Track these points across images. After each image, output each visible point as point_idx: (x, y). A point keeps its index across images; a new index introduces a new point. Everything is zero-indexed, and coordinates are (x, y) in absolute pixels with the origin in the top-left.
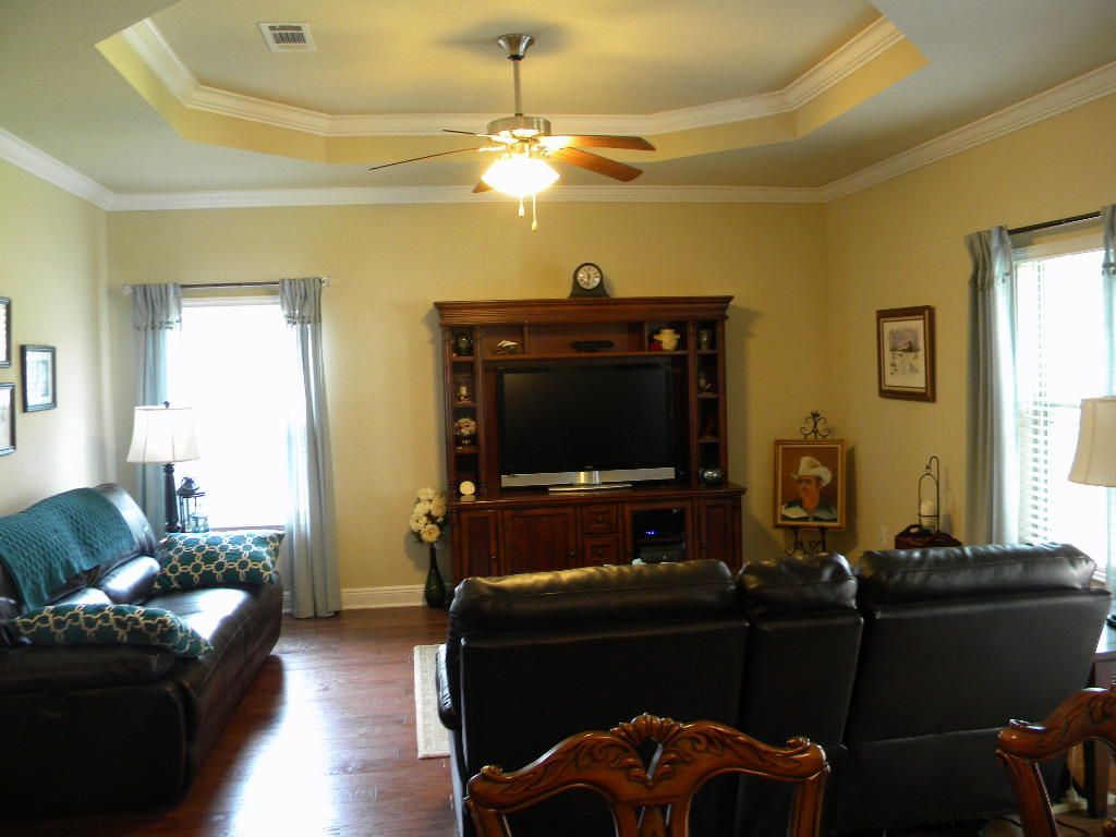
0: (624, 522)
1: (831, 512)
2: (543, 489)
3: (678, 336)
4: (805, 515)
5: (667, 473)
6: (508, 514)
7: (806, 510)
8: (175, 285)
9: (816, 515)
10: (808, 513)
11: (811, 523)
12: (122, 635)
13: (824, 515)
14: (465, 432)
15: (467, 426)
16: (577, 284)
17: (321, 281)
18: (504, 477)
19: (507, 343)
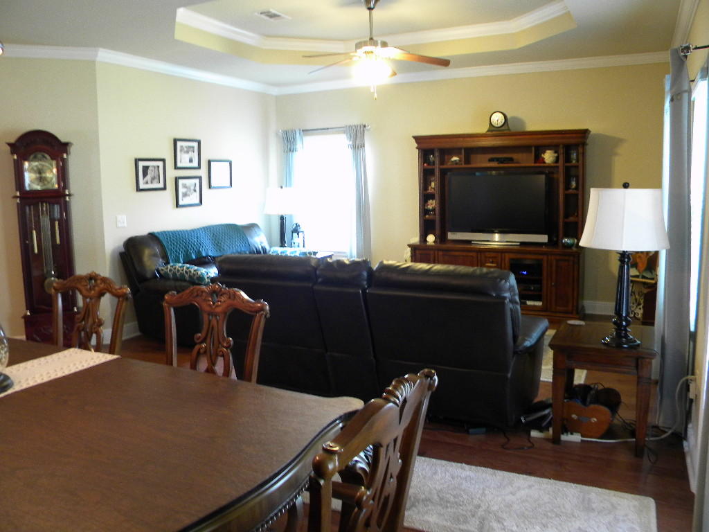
0: (505, 264)
1: (651, 273)
2: (469, 242)
3: (556, 155)
4: (638, 274)
5: (543, 238)
6: (441, 253)
7: (639, 271)
8: (300, 130)
9: (645, 274)
10: (640, 272)
11: (640, 280)
12: (187, 277)
13: (648, 275)
14: (430, 207)
15: (432, 204)
16: (491, 124)
17: (365, 126)
18: (449, 234)
19: (455, 159)
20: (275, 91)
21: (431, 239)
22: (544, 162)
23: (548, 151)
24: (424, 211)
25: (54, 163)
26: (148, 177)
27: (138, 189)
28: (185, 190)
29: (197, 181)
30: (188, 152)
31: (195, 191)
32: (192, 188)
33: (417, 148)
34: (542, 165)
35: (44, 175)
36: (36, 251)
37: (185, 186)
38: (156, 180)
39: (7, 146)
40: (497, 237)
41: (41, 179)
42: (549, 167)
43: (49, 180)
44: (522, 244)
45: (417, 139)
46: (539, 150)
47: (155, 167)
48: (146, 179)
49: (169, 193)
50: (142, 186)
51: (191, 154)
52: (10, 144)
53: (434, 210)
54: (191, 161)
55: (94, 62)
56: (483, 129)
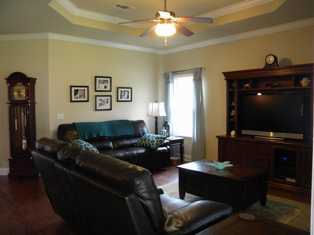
0: (271, 152)
2: (253, 136)
8: (172, 72)
14: (232, 114)
15: (233, 113)
16: (266, 62)
17: (201, 69)
18: (242, 130)
19: (247, 85)
20: (162, 53)
21: (233, 133)
22: (302, 86)
23: (304, 79)
24: (229, 117)
25: (24, 87)
26: (78, 95)
27: (71, 101)
28: (101, 102)
29: (109, 98)
30: (103, 83)
31: (108, 103)
32: (106, 101)
33: (225, 79)
34: (300, 87)
35: (20, 93)
36: (16, 129)
37: (101, 100)
38: (83, 97)
39: (5, 79)
40: (272, 134)
41: (19, 95)
42: (304, 89)
43: (23, 95)
44: (286, 140)
45: (225, 74)
46: (298, 78)
47: (82, 90)
48: (76, 96)
49: (91, 103)
50: (73, 99)
51: (105, 84)
52: (6, 79)
53: (234, 116)
54: (105, 87)
55: (47, 40)
56: (262, 66)
